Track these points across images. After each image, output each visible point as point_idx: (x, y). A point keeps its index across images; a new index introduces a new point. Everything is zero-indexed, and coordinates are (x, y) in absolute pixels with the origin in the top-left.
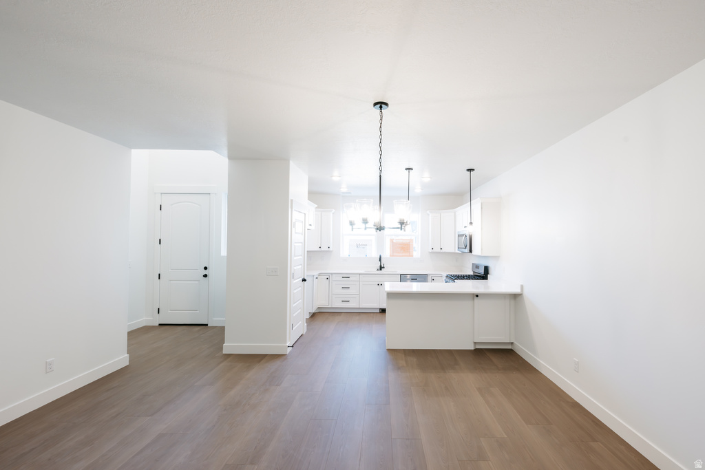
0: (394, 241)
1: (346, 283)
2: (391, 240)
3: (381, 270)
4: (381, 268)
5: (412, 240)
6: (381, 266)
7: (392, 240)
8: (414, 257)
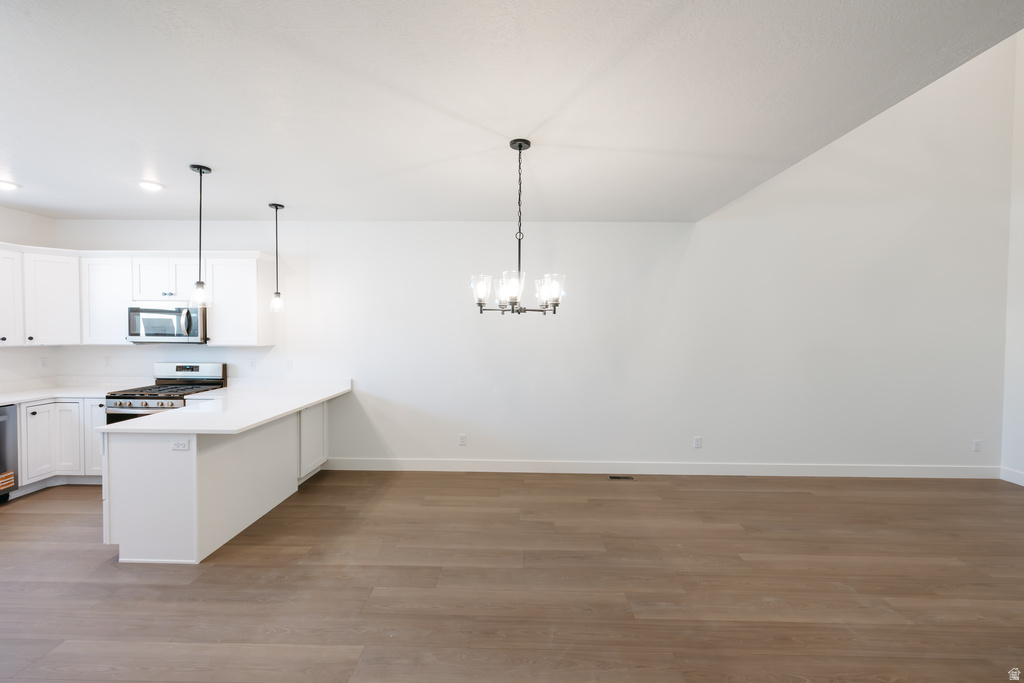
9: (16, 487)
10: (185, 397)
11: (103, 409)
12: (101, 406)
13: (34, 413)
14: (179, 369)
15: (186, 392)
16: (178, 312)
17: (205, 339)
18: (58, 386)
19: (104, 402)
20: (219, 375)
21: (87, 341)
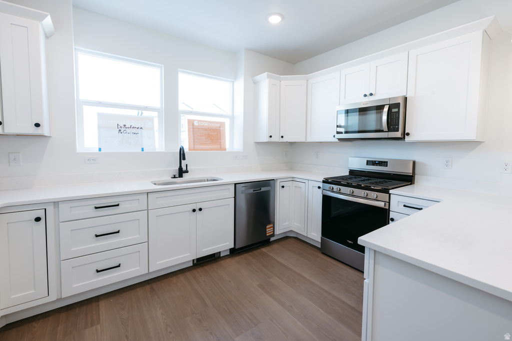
0: (196, 124)
1: (107, 221)
2: (189, 121)
3: (181, 176)
4: (181, 172)
5: (223, 124)
6: (180, 169)
7: (191, 123)
8: (227, 151)
9: (273, 235)
10: (391, 191)
11: (320, 191)
12: (319, 188)
13: (283, 187)
14: (368, 163)
15: (390, 187)
16: (380, 108)
17: (405, 134)
18: (291, 169)
19: (321, 185)
20: (409, 171)
21: (309, 140)
